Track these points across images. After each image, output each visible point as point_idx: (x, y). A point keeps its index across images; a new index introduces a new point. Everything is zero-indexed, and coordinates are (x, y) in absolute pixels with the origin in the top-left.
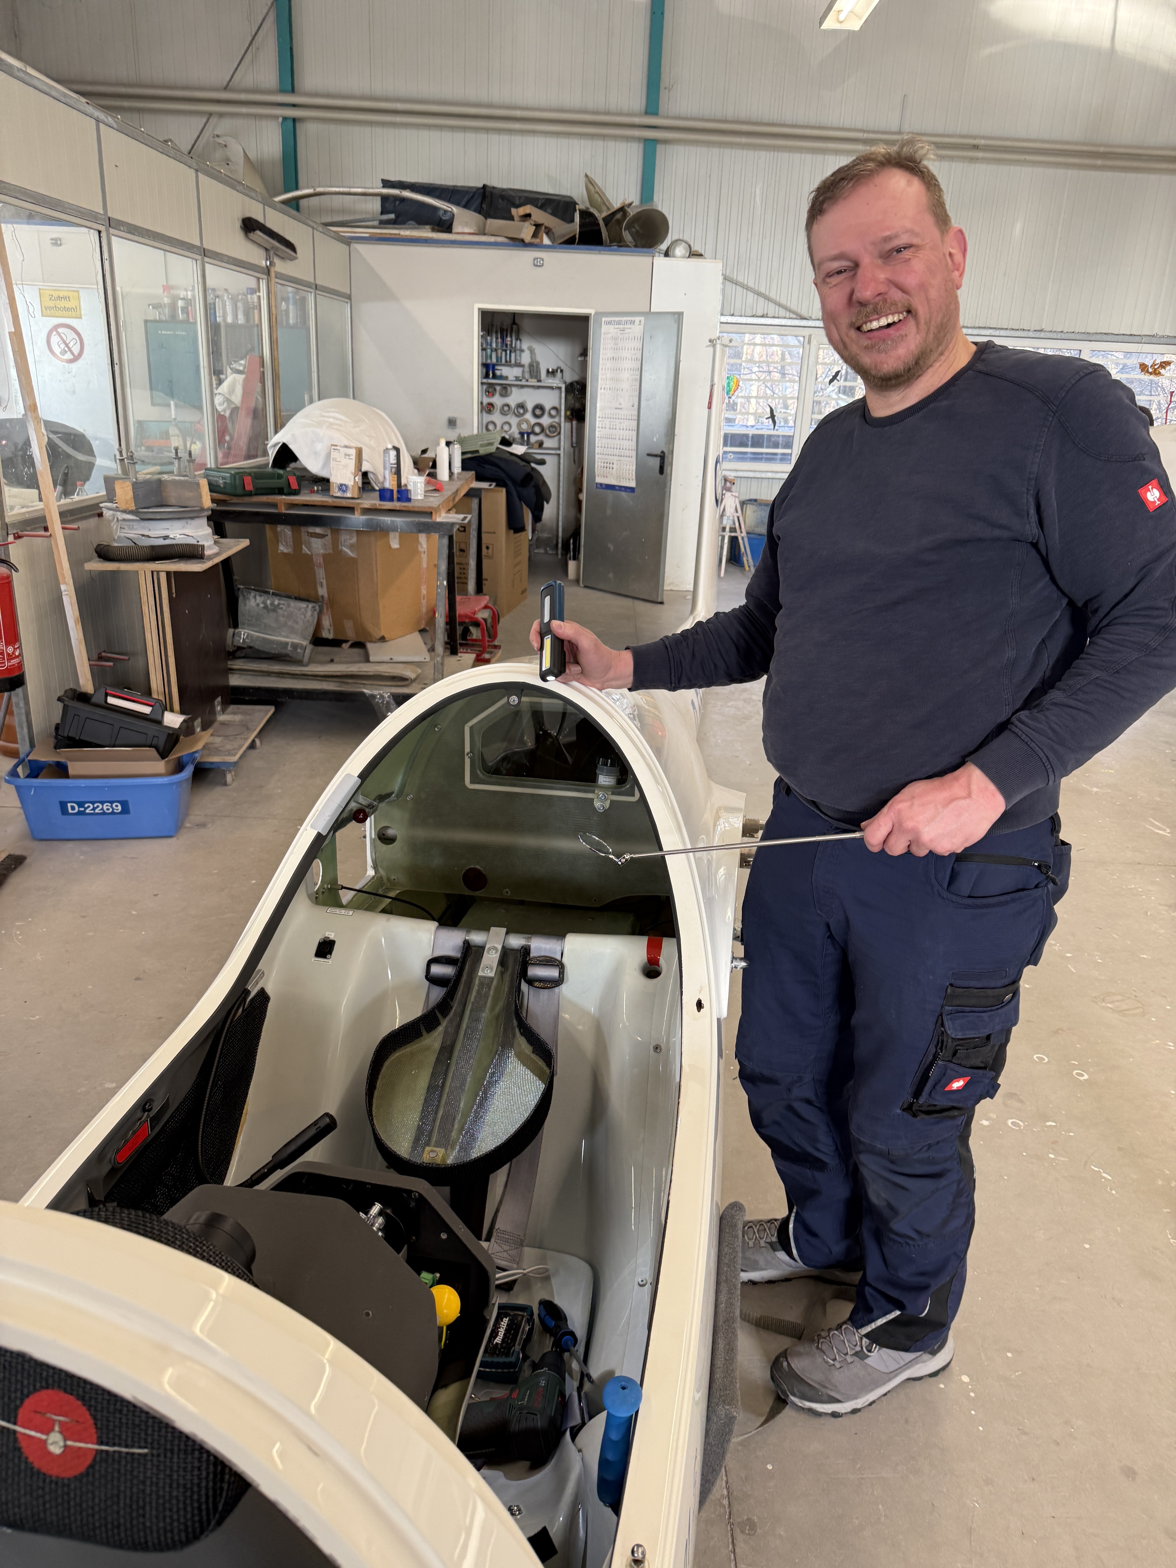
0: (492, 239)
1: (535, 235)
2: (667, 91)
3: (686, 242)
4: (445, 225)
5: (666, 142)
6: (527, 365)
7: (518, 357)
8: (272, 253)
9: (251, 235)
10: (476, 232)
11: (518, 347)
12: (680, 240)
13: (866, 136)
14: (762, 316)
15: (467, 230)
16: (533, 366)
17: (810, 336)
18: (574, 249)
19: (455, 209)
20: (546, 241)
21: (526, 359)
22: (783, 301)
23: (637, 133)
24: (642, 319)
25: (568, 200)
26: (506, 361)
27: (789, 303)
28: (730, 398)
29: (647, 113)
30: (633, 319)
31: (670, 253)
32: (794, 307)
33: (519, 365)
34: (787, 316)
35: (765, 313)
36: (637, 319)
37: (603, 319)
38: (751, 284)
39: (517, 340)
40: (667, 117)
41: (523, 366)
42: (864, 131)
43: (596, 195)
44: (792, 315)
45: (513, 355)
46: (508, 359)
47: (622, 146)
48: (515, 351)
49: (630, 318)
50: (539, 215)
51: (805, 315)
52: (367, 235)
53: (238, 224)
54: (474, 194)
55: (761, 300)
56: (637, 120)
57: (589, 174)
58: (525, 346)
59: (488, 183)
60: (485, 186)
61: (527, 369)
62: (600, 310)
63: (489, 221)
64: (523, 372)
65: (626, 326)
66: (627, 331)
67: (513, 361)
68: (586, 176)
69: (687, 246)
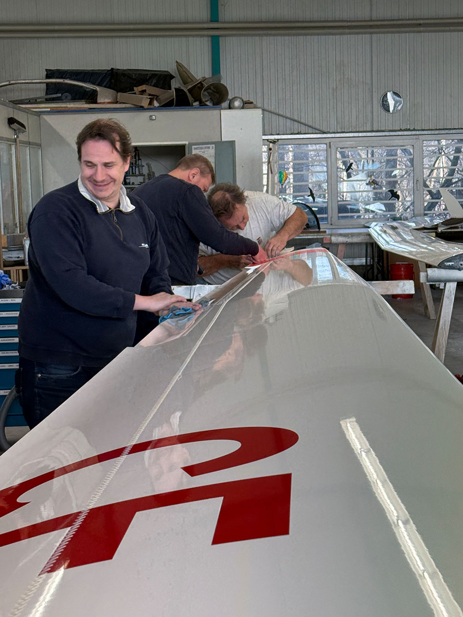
0: (123, 106)
1: (151, 103)
2: (223, 6)
3: (241, 98)
4: (91, 97)
5: (225, 36)
6: (146, 175)
7: (141, 170)
8: (17, 132)
9: (12, 126)
10: (113, 101)
11: (140, 164)
12: (236, 97)
13: (349, 24)
14: (298, 134)
15: (107, 100)
16: (151, 175)
17: (330, 143)
18: (173, 109)
19: (98, 88)
20: (156, 104)
21: (145, 171)
22: (310, 124)
23: (206, 33)
24: (214, 145)
25: (166, 73)
26: (133, 173)
27: (314, 124)
28: (283, 185)
29: (212, 21)
30: (209, 146)
31: (231, 106)
32: (317, 127)
33: (141, 175)
34: (314, 132)
35: (300, 131)
36: (211, 146)
37: (193, 147)
38: (288, 115)
39: (139, 160)
40: (225, 22)
41: (144, 175)
42: (347, 21)
43: (184, 73)
44: (317, 131)
45: (137, 169)
46: (134, 172)
47: (198, 40)
48: (138, 167)
49: (207, 146)
50: (151, 89)
51: (325, 130)
52: (49, 110)
53: (7, 121)
54: (106, 74)
55: (296, 124)
56: (205, 26)
57: (178, 61)
58: (144, 164)
59: (114, 68)
60: (112, 69)
61: (146, 177)
62: (191, 142)
63: (119, 94)
64: (144, 179)
65: (205, 150)
66: (206, 152)
67: (137, 173)
68: (177, 62)
69: (241, 100)
